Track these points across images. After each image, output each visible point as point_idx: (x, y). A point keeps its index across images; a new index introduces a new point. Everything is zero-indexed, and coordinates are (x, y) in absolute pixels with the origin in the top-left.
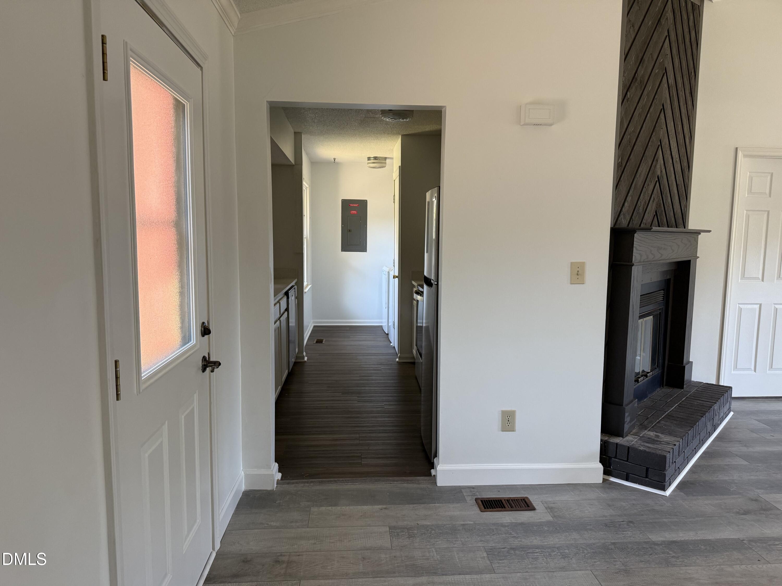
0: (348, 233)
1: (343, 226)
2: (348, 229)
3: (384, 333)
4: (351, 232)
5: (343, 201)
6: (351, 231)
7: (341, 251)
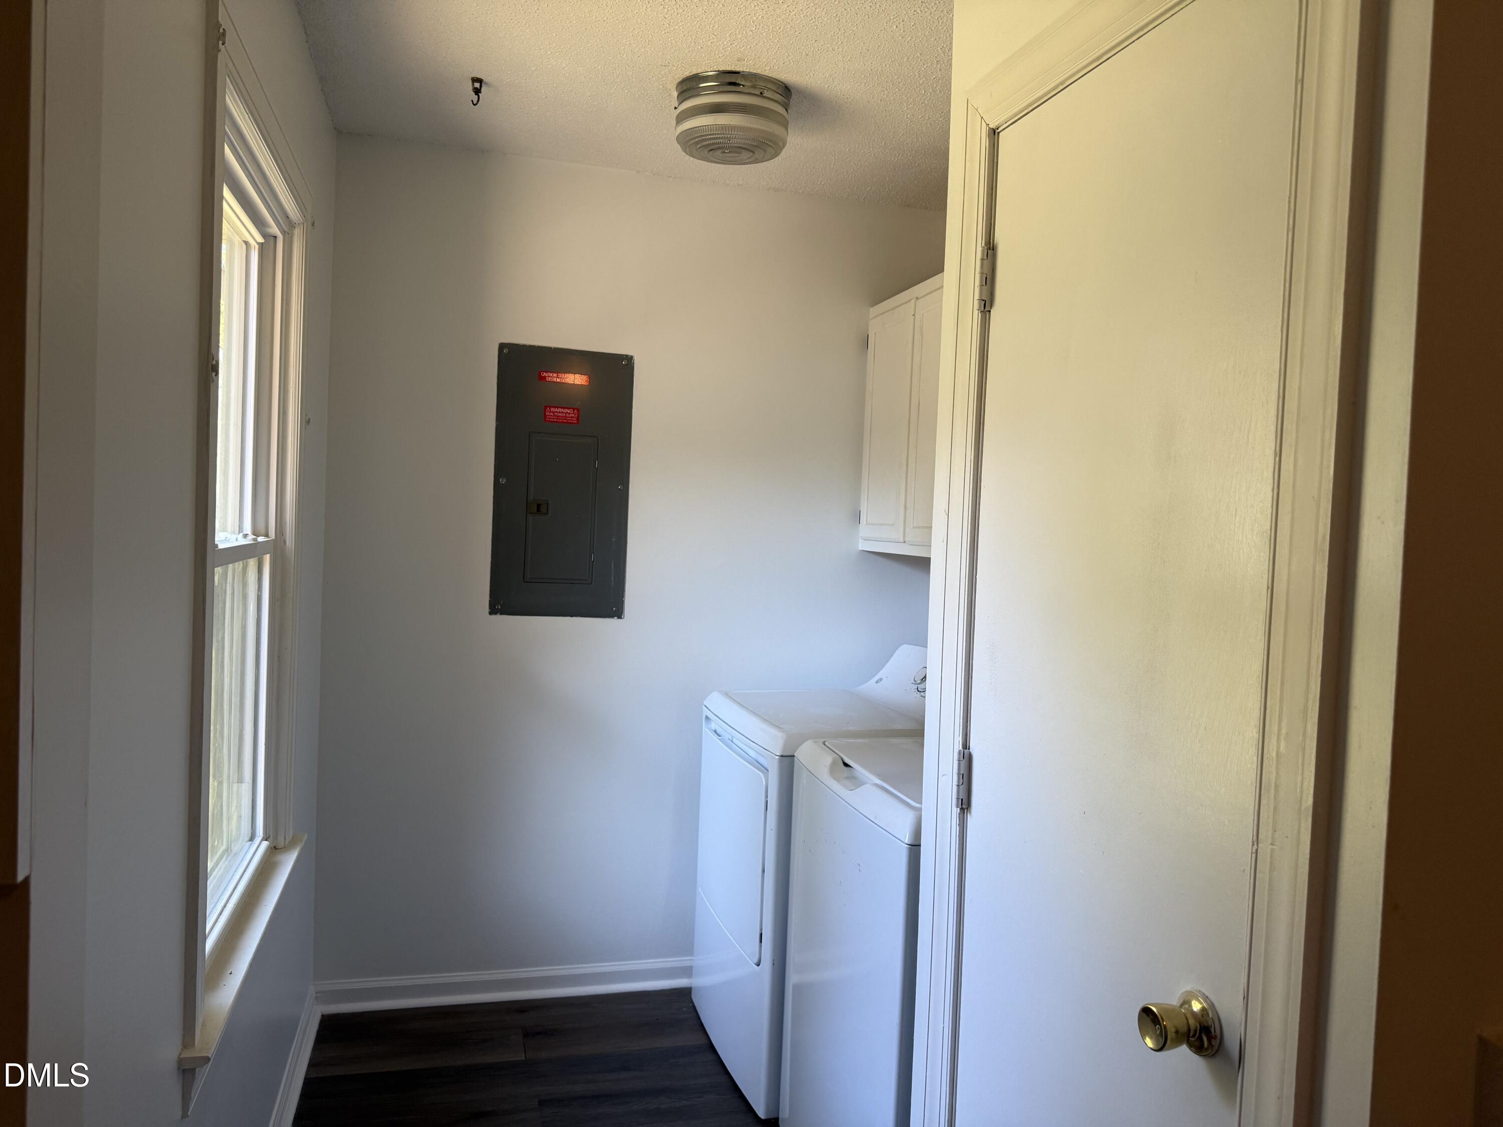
0: (530, 517)
1: (503, 481)
2: (531, 498)
4: (547, 513)
5: (505, 351)
6: (543, 509)
7: (487, 610)
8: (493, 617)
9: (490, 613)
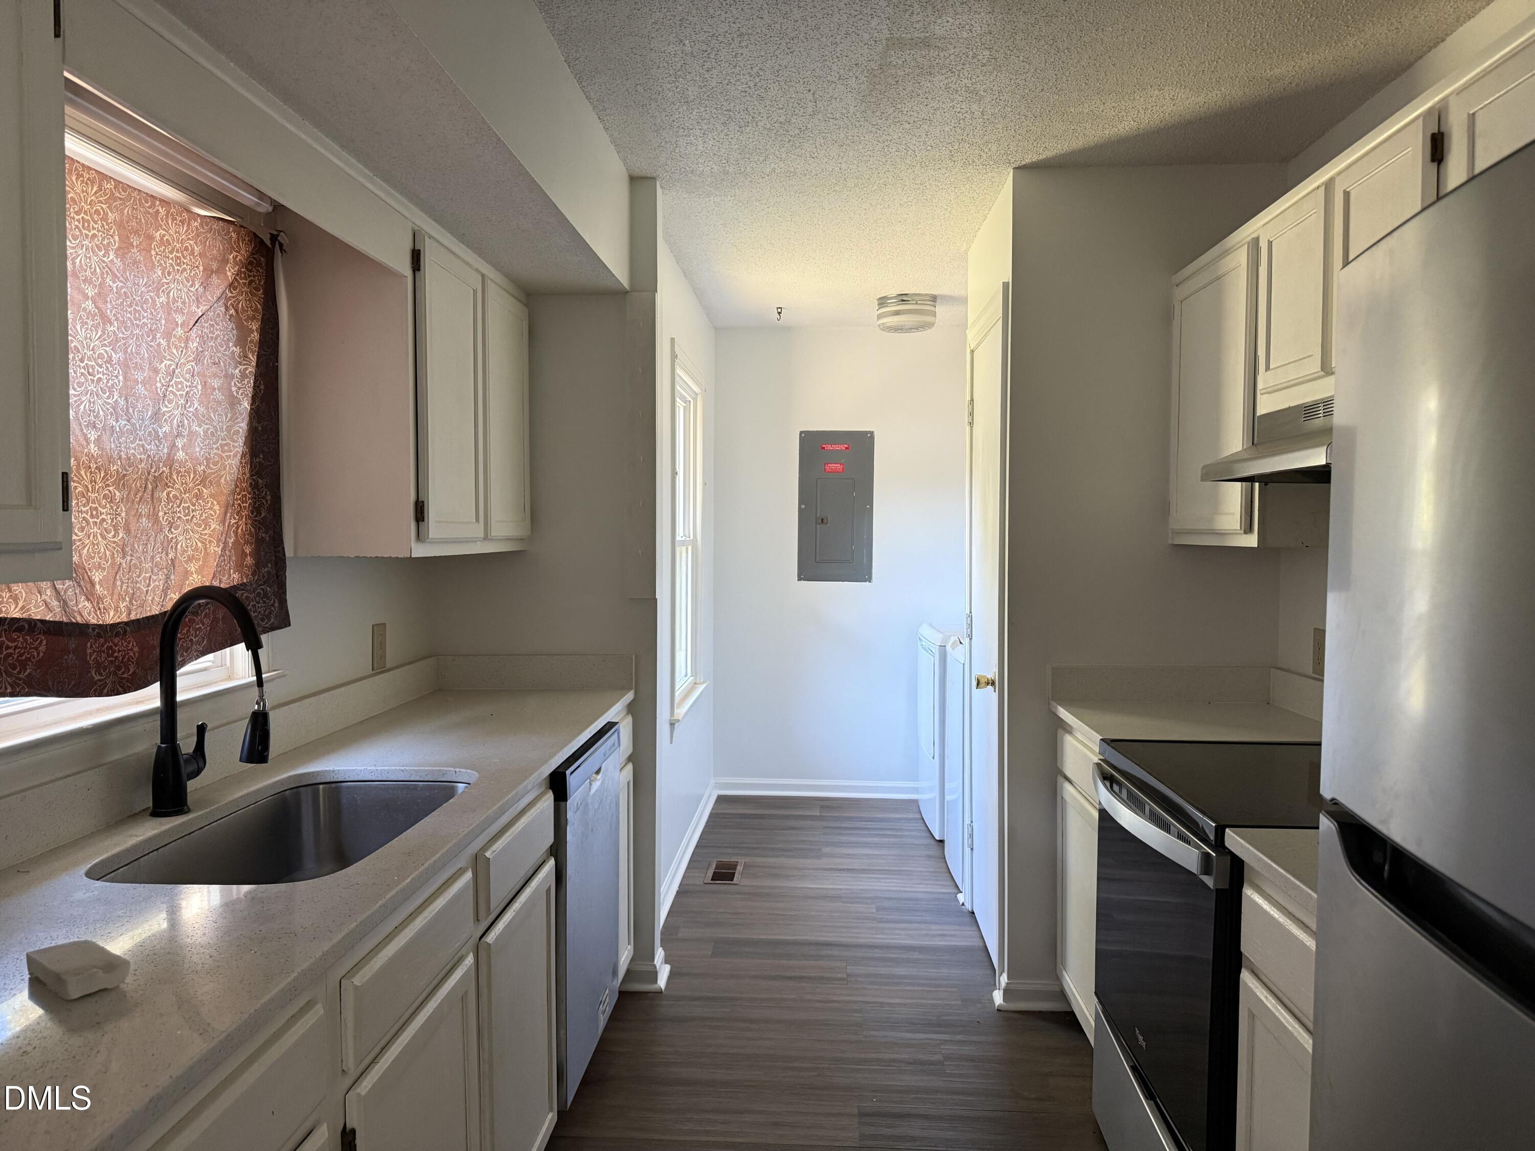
0: (818, 526)
1: (803, 507)
2: (818, 515)
3: (924, 834)
4: (827, 523)
5: (803, 435)
6: (825, 521)
7: (797, 579)
8: (800, 582)
9: (798, 580)
